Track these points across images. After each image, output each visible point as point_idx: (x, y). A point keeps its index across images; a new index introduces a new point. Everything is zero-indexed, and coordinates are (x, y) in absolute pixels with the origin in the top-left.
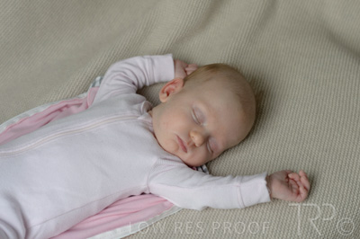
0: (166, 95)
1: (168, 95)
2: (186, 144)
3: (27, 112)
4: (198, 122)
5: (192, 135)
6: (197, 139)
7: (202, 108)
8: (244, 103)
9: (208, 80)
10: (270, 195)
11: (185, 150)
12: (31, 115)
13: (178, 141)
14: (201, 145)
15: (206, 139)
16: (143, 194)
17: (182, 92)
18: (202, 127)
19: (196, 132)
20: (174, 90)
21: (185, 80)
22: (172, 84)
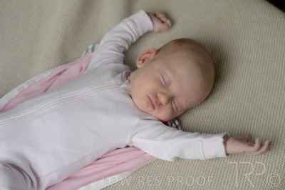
0: (141, 62)
2: (154, 103)
3: (33, 79)
4: (165, 85)
5: (159, 95)
6: (163, 99)
8: (204, 71)
10: (226, 151)
11: (154, 108)
12: (37, 81)
13: (147, 99)
14: (167, 103)
15: (171, 99)
16: (127, 146)
17: (154, 60)
18: (168, 89)
19: (162, 93)
20: (148, 58)
21: (158, 51)
22: (147, 53)
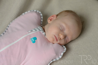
1: (51, 20)
2: (57, 38)
4: (62, 30)
6: (62, 37)
7: (64, 25)
9: (66, 15)
11: (57, 40)
13: (54, 37)
14: (63, 39)
15: (65, 37)
18: (64, 32)
19: (61, 34)
20: (53, 19)
21: (57, 15)
22: (52, 16)
